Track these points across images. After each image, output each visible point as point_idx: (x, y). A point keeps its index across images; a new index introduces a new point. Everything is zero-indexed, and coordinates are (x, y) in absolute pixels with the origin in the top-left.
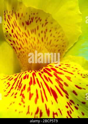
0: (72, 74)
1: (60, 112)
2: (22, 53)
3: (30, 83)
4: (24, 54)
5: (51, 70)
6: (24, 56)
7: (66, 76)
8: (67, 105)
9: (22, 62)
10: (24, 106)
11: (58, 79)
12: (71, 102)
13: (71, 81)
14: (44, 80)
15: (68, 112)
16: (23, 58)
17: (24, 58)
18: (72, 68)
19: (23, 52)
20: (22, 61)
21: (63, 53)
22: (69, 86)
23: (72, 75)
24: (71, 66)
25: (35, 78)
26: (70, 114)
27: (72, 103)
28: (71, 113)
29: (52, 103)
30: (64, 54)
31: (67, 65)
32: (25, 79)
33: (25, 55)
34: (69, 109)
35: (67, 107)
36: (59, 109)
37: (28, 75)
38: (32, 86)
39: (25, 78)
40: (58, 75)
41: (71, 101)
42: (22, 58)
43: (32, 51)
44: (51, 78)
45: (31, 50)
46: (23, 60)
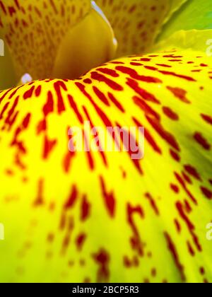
0: (190, 79)
1: (153, 203)
2: (21, 24)
3: (47, 109)
4: (27, 31)
5: (118, 72)
6: (26, 37)
7: (169, 88)
8: (176, 182)
9: (19, 58)
10: (25, 180)
11: (143, 99)
12: (187, 174)
13: (188, 102)
14: (92, 102)
15: (178, 205)
16: (24, 42)
17: (27, 44)
18: (189, 63)
19: (24, 23)
20: (20, 54)
21: (153, 30)
22: (181, 117)
23: (191, 83)
24: (185, 60)
25: (64, 94)
26: (186, 213)
27: (192, 178)
28: (189, 208)
29: (124, 175)
30: (158, 31)
31: (171, 56)
32: (28, 99)
33: (31, 34)
34: (182, 196)
35: (175, 189)
36: (148, 195)
37: (39, 87)
38: (53, 118)
39: (27, 95)
40: (143, 85)
41: (189, 169)
42: (21, 43)
43: (53, 20)
44: (116, 94)
45: (51, 18)
46: (22, 50)
